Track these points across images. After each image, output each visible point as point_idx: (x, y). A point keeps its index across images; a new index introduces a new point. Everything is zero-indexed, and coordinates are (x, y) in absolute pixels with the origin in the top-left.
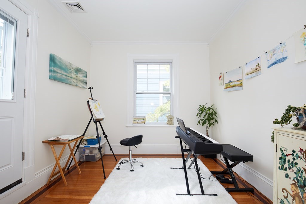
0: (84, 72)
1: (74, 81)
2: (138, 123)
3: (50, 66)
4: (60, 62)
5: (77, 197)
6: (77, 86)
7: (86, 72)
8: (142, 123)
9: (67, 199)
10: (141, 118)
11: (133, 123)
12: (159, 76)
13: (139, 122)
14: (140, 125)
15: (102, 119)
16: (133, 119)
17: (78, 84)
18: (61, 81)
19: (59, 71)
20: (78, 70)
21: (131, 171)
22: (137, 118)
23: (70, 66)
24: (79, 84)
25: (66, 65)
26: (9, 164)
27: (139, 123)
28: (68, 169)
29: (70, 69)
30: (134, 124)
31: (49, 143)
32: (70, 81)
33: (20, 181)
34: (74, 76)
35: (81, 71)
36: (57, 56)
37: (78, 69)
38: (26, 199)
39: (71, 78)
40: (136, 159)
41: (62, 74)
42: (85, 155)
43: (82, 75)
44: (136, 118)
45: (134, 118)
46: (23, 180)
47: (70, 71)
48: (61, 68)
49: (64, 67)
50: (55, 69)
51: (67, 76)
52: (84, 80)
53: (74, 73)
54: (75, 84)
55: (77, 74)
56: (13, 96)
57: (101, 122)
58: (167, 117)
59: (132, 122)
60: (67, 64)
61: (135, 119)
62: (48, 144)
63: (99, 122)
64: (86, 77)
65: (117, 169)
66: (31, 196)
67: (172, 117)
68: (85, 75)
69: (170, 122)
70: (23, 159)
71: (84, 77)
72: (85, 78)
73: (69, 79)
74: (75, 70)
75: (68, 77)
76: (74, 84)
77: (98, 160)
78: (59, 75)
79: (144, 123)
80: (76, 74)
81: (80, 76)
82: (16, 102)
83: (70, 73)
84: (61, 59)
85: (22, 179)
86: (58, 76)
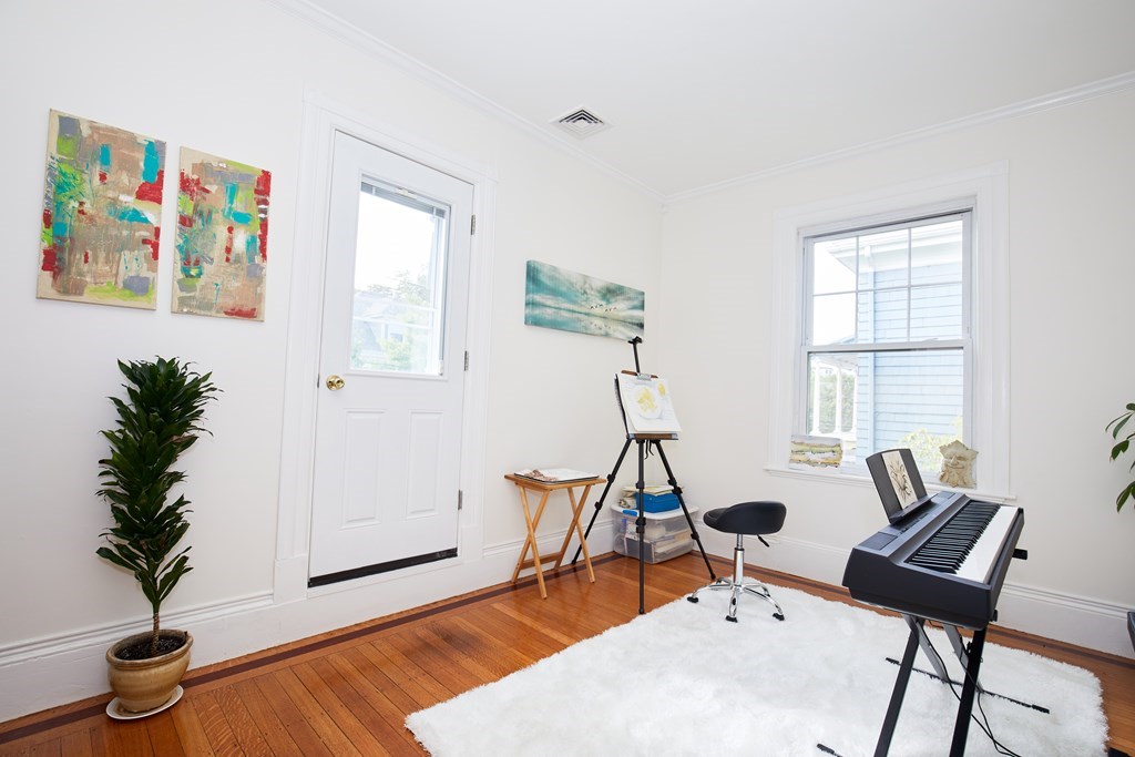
0: (632, 295)
1: (599, 322)
2: (808, 462)
3: (528, 292)
4: (552, 278)
5: (547, 631)
6: (607, 335)
7: (643, 294)
8: (826, 464)
9: (526, 625)
10: (821, 446)
11: (792, 461)
12: (910, 279)
13: (813, 457)
14: (817, 470)
15: (669, 436)
16: (790, 447)
17: (611, 332)
18: (555, 325)
19: (549, 303)
20: (611, 293)
21: (728, 618)
22: (808, 445)
23: (585, 283)
24: (614, 331)
25: (571, 284)
26: (432, 510)
27: (814, 464)
28: (574, 562)
29: (585, 292)
30: (794, 465)
31: (517, 480)
32: (583, 324)
33: (452, 553)
34: (598, 311)
35: (622, 293)
36: (543, 265)
37: (612, 287)
38: (461, 596)
39: (586, 317)
40: (770, 587)
41: (559, 309)
42: (628, 536)
43: (626, 303)
44: (802, 443)
45: (794, 442)
46: (458, 553)
47: (584, 297)
48: (554, 292)
49: (563, 289)
50: (538, 298)
51: (573, 311)
52: (632, 317)
53: (596, 300)
54: (603, 332)
55: (608, 302)
56: (442, 368)
57: (662, 442)
58: (943, 449)
59: (788, 455)
60: (574, 280)
61: (800, 448)
62: (513, 483)
63: (657, 442)
64: (642, 307)
65: (689, 599)
66: (472, 593)
67: (967, 454)
68: (636, 303)
69: (954, 471)
70: (460, 507)
71: (634, 308)
72: (637, 313)
73: (579, 320)
74: (599, 292)
75: (577, 315)
76: (598, 332)
77: (659, 560)
78: (549, 311)
79: (836, 465)
80: (603, 303)
81: (621, 308)
82: (446, 381)
83: (584, 303)
84: (555, 269)
85: (456, 549)
86: (548, 313)
